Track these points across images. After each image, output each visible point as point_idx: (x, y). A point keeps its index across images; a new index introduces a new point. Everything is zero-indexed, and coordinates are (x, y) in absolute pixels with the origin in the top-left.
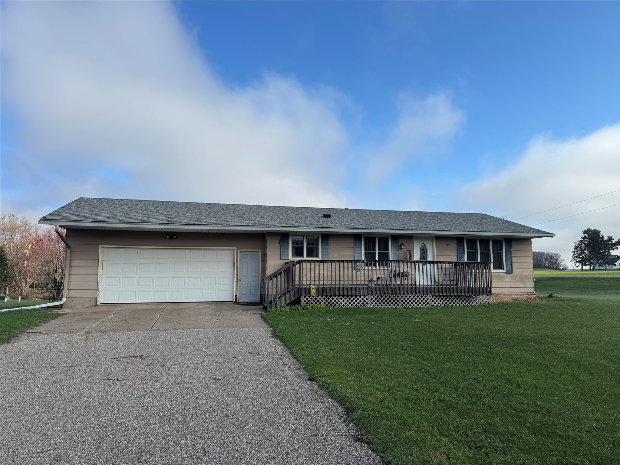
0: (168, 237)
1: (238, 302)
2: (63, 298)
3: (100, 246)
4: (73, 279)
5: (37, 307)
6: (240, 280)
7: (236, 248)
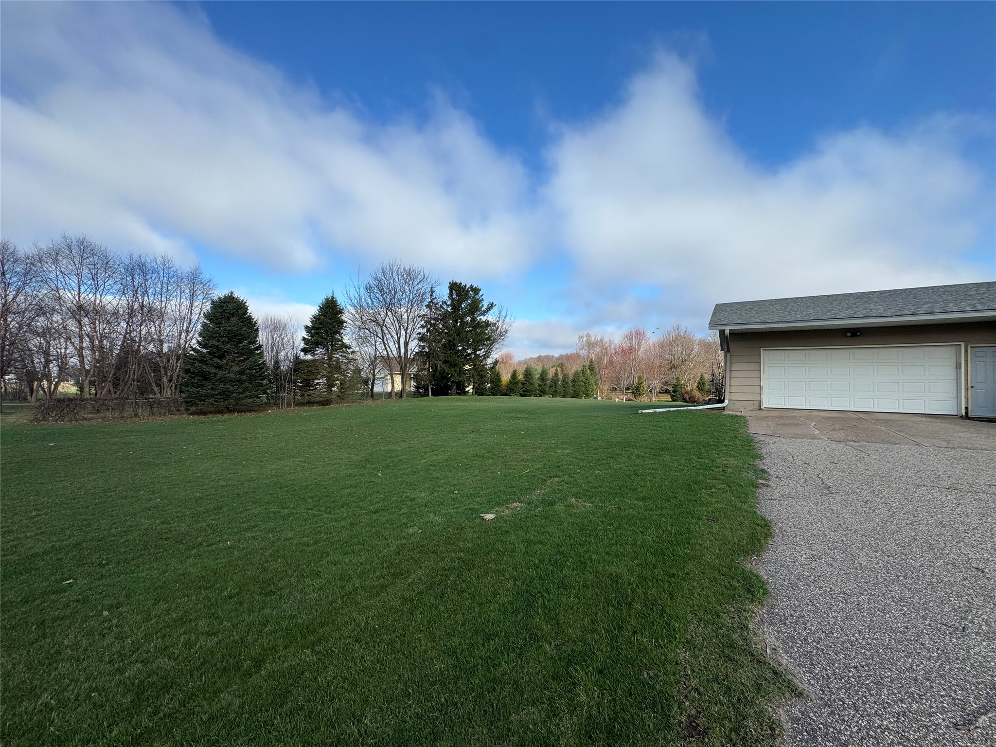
0: (849, 334)
1: (969, 416)
2: (725, 401)
3: (762, 349)
4: (734, 382)
5: (701, 407)
6: (972, 387)
7: (963, 344)
